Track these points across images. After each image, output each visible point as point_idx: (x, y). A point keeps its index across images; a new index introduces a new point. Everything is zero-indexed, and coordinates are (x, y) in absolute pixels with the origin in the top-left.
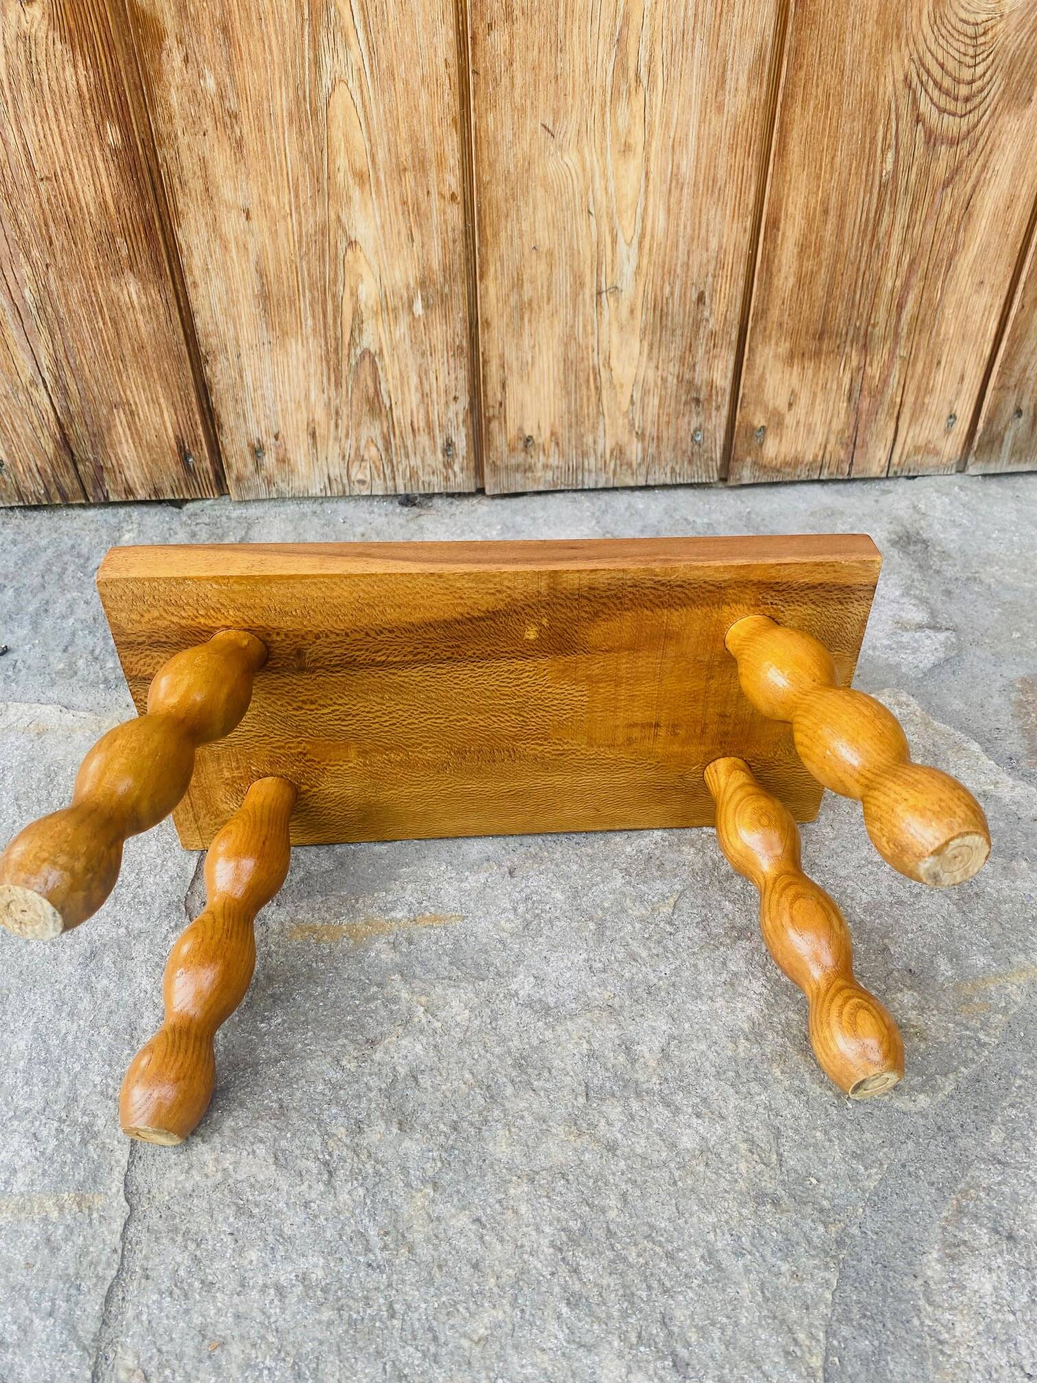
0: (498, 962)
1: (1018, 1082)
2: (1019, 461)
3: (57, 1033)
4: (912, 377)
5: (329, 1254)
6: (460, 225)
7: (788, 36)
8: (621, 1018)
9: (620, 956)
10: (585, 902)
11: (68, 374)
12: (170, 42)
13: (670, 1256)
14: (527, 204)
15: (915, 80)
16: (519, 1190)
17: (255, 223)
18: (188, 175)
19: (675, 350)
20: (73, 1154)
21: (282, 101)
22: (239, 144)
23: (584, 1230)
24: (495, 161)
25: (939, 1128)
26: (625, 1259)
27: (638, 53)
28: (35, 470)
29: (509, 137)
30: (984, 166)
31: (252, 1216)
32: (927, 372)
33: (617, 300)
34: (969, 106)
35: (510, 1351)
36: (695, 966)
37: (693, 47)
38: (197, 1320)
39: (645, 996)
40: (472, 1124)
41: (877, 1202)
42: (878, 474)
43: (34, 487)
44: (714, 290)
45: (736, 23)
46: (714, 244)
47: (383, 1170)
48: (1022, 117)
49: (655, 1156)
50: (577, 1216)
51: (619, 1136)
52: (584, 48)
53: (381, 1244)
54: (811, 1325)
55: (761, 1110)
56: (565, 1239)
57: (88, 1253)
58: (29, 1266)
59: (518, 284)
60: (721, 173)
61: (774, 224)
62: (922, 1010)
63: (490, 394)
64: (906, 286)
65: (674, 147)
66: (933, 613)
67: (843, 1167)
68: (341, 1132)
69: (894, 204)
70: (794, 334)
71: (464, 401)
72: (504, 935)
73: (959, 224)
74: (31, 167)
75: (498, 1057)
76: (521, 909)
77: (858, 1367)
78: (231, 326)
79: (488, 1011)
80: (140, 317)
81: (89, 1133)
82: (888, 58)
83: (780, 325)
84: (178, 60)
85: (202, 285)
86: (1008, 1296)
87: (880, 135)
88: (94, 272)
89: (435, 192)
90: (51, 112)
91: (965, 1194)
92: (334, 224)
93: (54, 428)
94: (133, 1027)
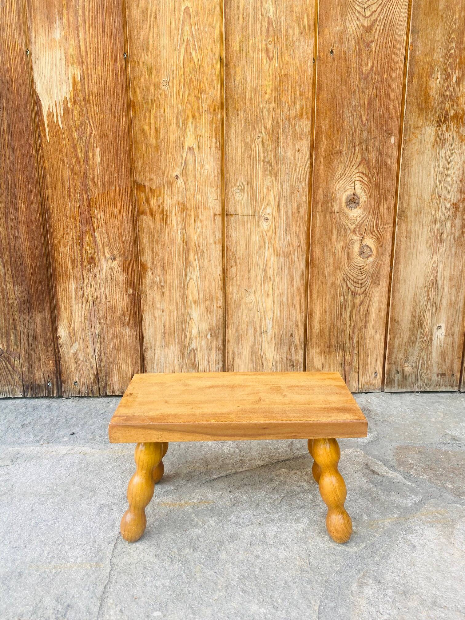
0: (225, 513)
1: (386, 545)
2: (402, 388)
3: (90, 526)
4: (360, 359)
5: (171, 579)
6: (222, 314)
7: (309, 269)
8: (262, 527)
9: (263, 512)
10: (253, 499)
11: (103, 354)
12: (149, 270)
13: (274, 583)
14: (240, 309)
15: (346, 279)
16: (229, 566)
17: (164, 313)
18: (148, 301)
19: (285, 349)
20: (95, 554)
21: (176, 283)
22: (163, 293)
23: (248, 576)
24: (232, 298)
25: (360, 556)
26: (260, 583)
27: (270, 273)
28: (86, 384)
29: (236, 292)
31: (148, 570)
32: (365, 358)
33: (267, 335)
34: (362, 286)
35: (224, 603)
36: (286, 515)
37: (284, 272)
38: (131, 593)
39: (270, 522)
40: (215, 551)
41: (338, 573)
42: (355, 392)
43: (84, 390)
44: (296, 333)
45: (295, 266)
46: (294, 320)
47: (188, 560)
48: (378, 288)
49: (271, 559)
50: (245, 572)
51: (260, 554)
52: (256, 272)
54: (315, 600)
55: (304, 550)
56: (242, 577)
57: (99, 577)
58: (82, 579)
59: (238, 330)
60: (295, 302)
61: (311, 314)
62: (357, 527)
63: (229, 362)
64: (353, 332)
65: (281, 295)
67: (329, 564)
68: (176, 551)
69: (346, 310)
70: (321, 346)
71: (221, 364)
72: (227, 506)
73: (366, 316)
74: (106, 299)
75: (224, 535)
76: (233, 500)
77: (329, 610)
78: (154, 341)
79: (221, 524)
80: (128, 338)
81: (99, 550)
82: (337, 274)
83: (316, 343)
84: (150, 274)
85: (147, 329)
86: (377, 595)
87: (338, 292)
88: (117, 326)
89: (215, 306)
90: (114, 285)
91: (366, 572)
92: (186, 314)
93: (95, 371)
94: (112, 526)
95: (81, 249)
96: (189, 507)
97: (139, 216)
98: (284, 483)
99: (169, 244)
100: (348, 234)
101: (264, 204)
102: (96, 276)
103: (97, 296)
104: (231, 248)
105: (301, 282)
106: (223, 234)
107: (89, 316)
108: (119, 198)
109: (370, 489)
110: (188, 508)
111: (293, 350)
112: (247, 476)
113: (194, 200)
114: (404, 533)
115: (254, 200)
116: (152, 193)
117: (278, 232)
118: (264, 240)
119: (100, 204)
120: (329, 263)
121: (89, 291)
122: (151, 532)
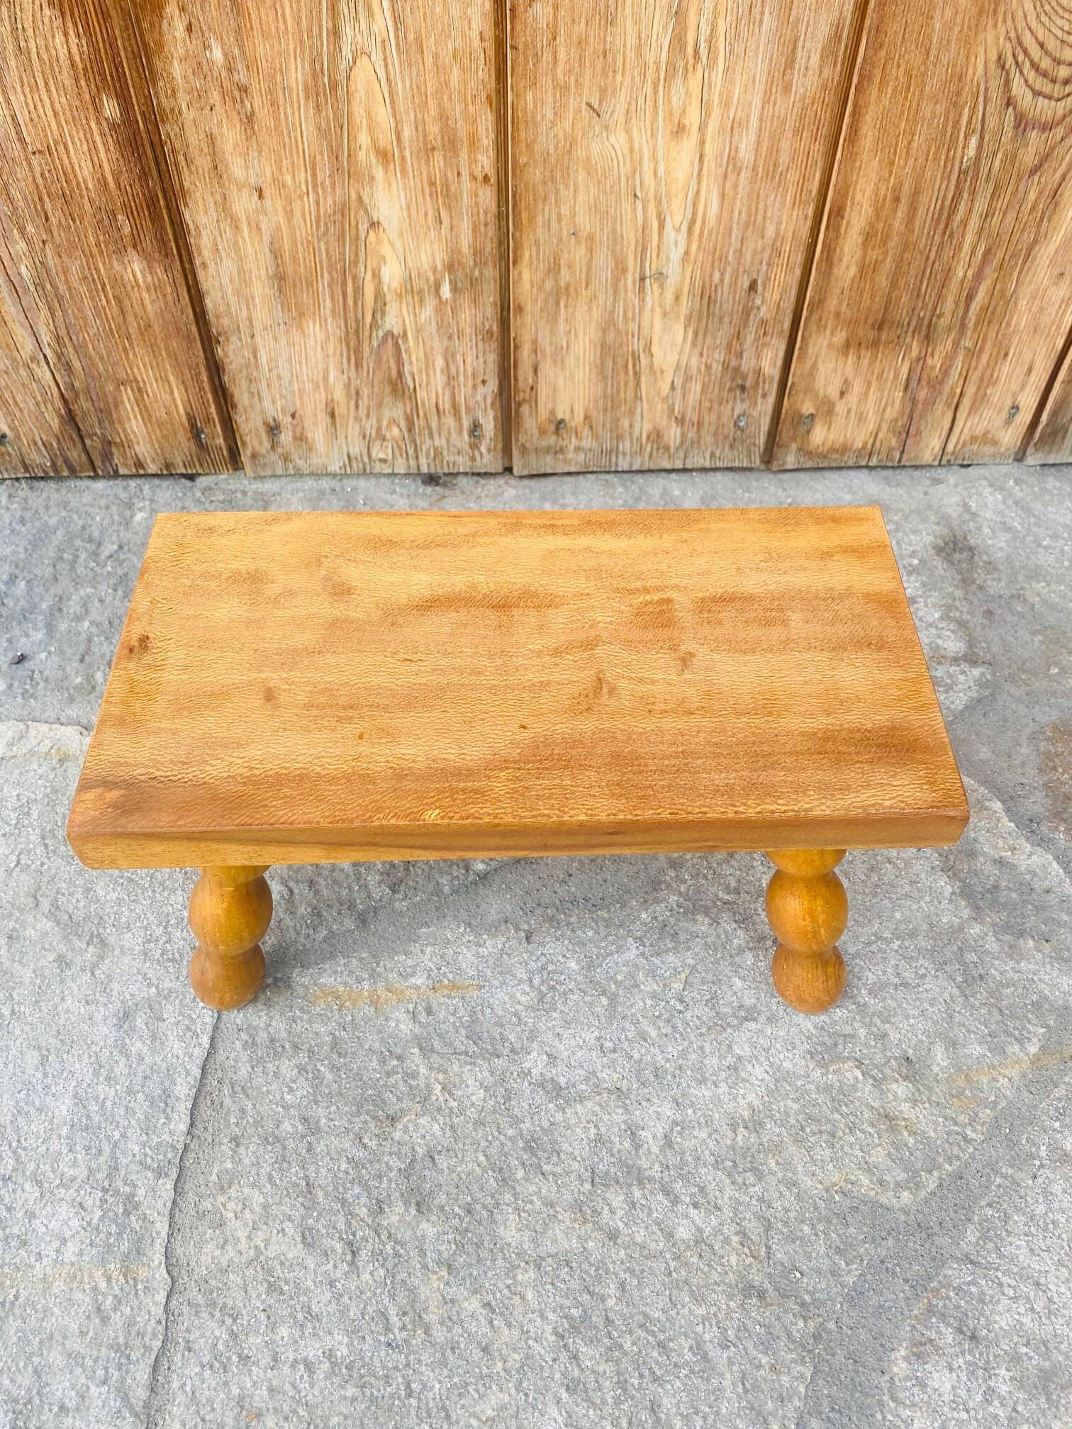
0: (512, 1038)
1: (999, 1181)
3: (96, 1098)
4: (976, 368)
5: (353, 1332)
6: (493, 207)
7: (870, 11)
8: (628, 1102)
9: (630, 1035)
10: (599, 974)
11: (71, 350)
12: (171, 9)
13: (661, 1345)
14: (567, 187)
15: (1010, 59)
16: (527, 1276)
17: (268, 203)
18: (194, 152)
19: (723, 334)
20: (117, 1225)
21: (297, 74)
22: (250, 119)
23: (585, 1317)
24: (534, 141)
25: (919, 1225)
26: (621, 1347)
27: (698, 26)
28: (40, 443)
29: (550, 115)
31: (282, 1293)
32: (992, 363)
33: (662, 286)
34: (1068, 89)
36: (702, 1048)
37: (761, 21)
38: (235, 1391)
39: (652, 1079)
40: (484, 1207)
41: (855, 1297)
43: (39, 459)
44: (768, 278)
46: (770, 231)
47: (402, 1251)
49: (653, 1245)
50: (578, 1304)
51: (621, 1224)
52: (637, 21)
53: (399, 1324)
54: (784, 1417)
55: (754, 1202)
56: (566, 1326)
57: (135, 1323)
58: (83, 1334)
59: (554, 269)
60: (784, 158)
61: (838, 212)
62: (915, 1102)
63: (521, 378)
64: (978, 276)
65: (734, 128)
66: (971, 643)
67: (826, 1261)
68: (364, 1212)
69: (973, 193)
70: (851, 324)
71: (493, 385)
72: (519, 1008)
73: (1043, 213)
74: (22, 140)
75: (510, 1139)
76: (536, 982)
78: (244, 307)
79: (502, 1090)
80: (145, 295)
81: (131, 1204)
82: (981, 37)
83: (838, 315)
84: (180, 31)
85: (211, 265)
86: (963, 1393)
87: (965, 118)
88: (94, 249)
89: (466, 173)
90: (41, 83)
91: (936, 1293)
92: (354, 205)
93: (58, 403)
94: (167, 1095)
96: (400, 1013)
98: (696, 902)
105: (826, 73)
109: (961, 926)
110: (400, 1019)
114: (1057, 1125)
122: (287, 1126)
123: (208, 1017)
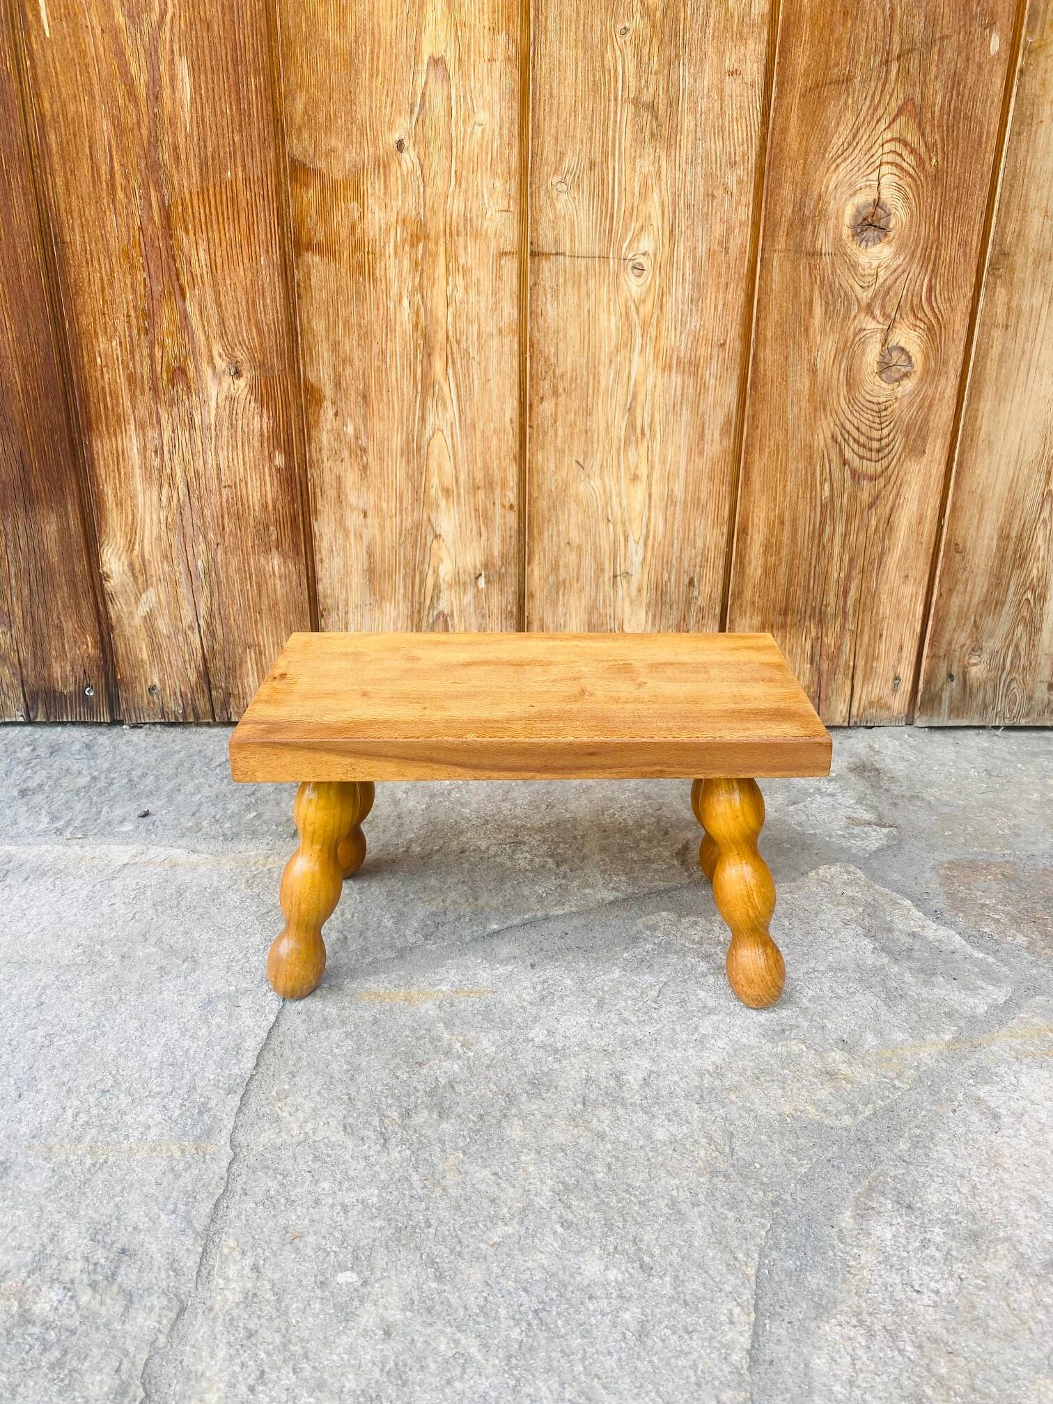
0: (519, 1020)
1: (924, 1113)
2: (957, 716)
3: (182, 1048)
4: (861, 646)
5: (382, 1188)
6: (516, 526)
8: (613, 1058)
9: (615, 1021)
10: (589, 986)
11: (218, 621)
12: (327, 403)
13: (642, 1204)
14: (564, 513)
15: (840, 437)
16: (529, 1158)
17: (369, 520)
18: (327, 486)
20: (193, 1119)
21: (397, 441)
22: (365, 468)
23: (578, 1184)
24: (543, 483)
25: (859, 1139)
26: (608, 1204)
27: (643, 417)
28: (179, 694)
29: (552, 467)
30: (898, 495)
31: (325, 1162)
32: (872, 642)
33: (629, 582)
34: (881, 455)
35: (516, 1252)
36: (673, 1029)
37: (681, 414)
38: (282, 1221)
39: (633, 1046)
40: (494, 1117)
41: (805, 1181)
42: (840, 724)
43: (174, 707)
44: (701, 577)
45: (710, 399)
46: (700, 543)
47: (425, 1141)
48: (919, 463)
49: (634, 1143)
50: (571, 1176)
51: (607, 1129)
52: (606, 414)
54: (748, 1250)
55: (719, 1120)
56: (562, 1188)
57: (202, 1179)
58: (158, 1184)
59: (555, 568)
60: (704, 496)
61: (744, 530)
62: (850, 1064)
64: (849, 577)
65: (669, 477)
66: (880, 816)
67: (781, 1158)
68: (395, 1115)
69: (833, 519)
70: (763, 610)
72: (525, 1004)
73: (884, 533)
74: (219, 479)
75: (517, 1077)
76: (539, 987)
77: (783, 1277)
78: (344, 591)
79: (511, 1048)
80: (278, 582)
81: (203, 1109)
82: (819, 423)
83: (753, 604)
84: (330, 415)
85: (326, 560)
86: (903, 1241)
87: (818, 472)
88: (250, 550)
89: (498, 506)
90: (240, 444)
91: (875, 1179)
92: (425, 523)
93: (200, 662)
94: (238, 1048)
95: (152, 346)
96: (429, 1005)
97: (298, 255)
98: (667, 948)
99: (378, 333)
100: (853, 314)
101: (635, 226)
102: (192, 420)
103: (196, 472)
104: (541, 346)
105: (724, 443)
106: (521, 309)
107: (178, 521)
108: (244, 202)
109: (883, 967)
110: (428, 1008)
111: (693, 621)
112: (575, 927)
113: (445, 211)
114: (971, 1081)
115: (607, 214)
116: (334, 190)
117: (670, 306)
118: (630, 326)
119: (197, 220)
120: (799, 393)
121: (175, 457)
122: (335, 1066)
123: (276, 1005)
